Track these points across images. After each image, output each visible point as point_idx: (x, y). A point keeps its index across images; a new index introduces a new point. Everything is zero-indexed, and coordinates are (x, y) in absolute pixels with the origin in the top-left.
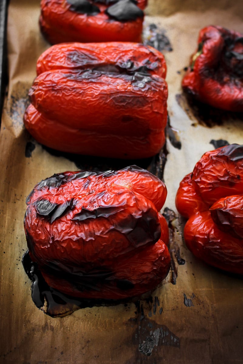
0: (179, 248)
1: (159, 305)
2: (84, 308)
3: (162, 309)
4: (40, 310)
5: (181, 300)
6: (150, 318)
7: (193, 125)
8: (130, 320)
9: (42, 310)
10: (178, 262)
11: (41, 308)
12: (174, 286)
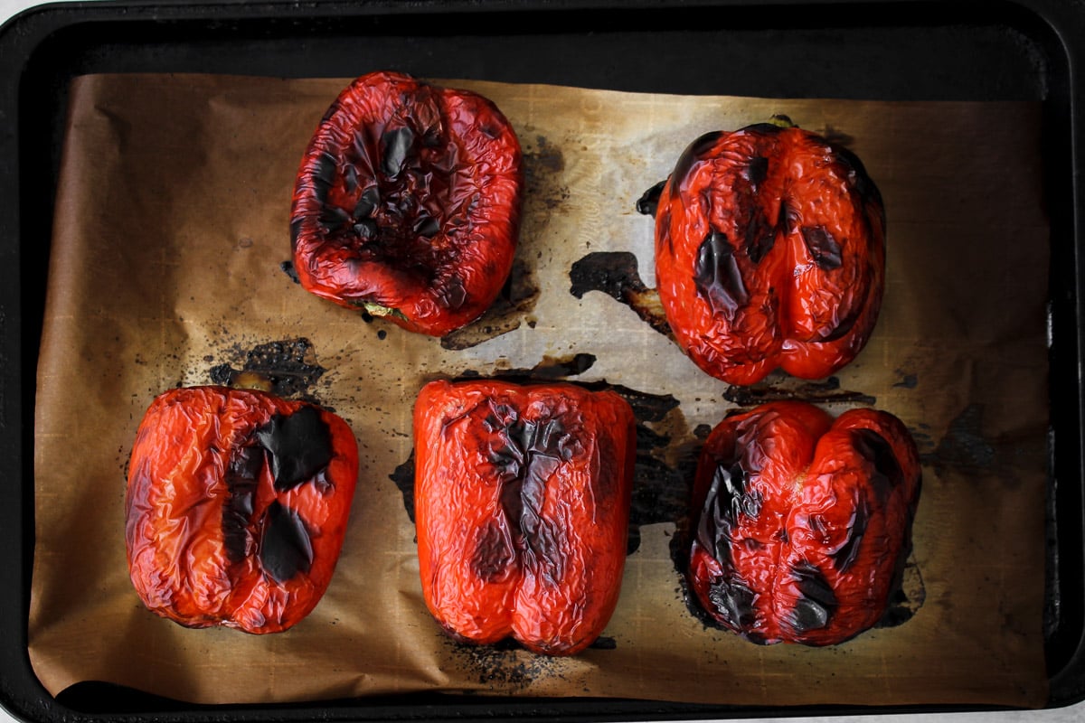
0: (809, 384)
1: (914, 429)
2: (911, 545)
3: (923, 425)
4: (917, 613)
5: (905, 392)
6: (937, 444)
7: (532, 324)
8: (939, 475)
9: (916, 610)
10: (833, 388)
11: (912, 611)
12: (878, 400)
